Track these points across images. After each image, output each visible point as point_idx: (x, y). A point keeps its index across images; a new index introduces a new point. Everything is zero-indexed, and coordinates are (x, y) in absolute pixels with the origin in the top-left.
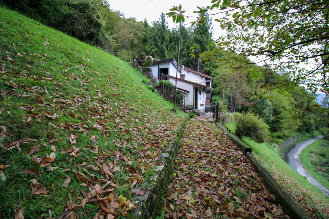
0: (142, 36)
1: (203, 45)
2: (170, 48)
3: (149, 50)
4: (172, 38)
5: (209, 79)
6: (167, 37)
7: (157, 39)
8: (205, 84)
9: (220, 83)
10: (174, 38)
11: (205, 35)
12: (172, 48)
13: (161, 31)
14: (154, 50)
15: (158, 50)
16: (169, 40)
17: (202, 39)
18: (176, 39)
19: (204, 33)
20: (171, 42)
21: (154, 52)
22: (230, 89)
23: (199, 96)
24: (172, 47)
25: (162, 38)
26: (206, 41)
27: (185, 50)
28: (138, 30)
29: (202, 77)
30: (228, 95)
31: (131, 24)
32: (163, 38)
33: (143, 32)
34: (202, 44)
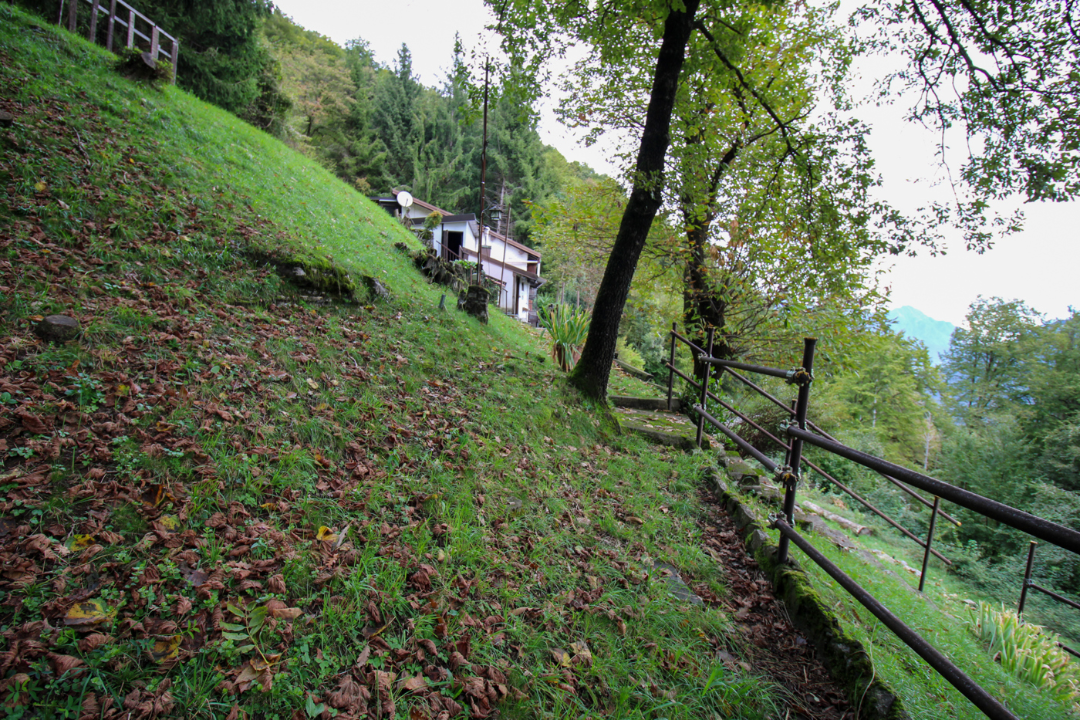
0: (347, 111)
1: (515, 160)
2: (427, 153)
3: (366, 153)
4: (431, 126)
5: (536, 258)
6: (418, 124)
7: (390, 122)
8: (525, 268)
9: (554, 263)
10: (437, 127)
11: (520, 133)
12: (431, 156)
13: (402, 99)
14: (381, 155)
15: (390, 155)
16: (423, 132)
17: (513, 142)
18: (442, 131)
19: (517, 125)
20: (428, 138)
21: (380, 160)
22: (574, 280)
23: (521, 292)
24: (433, 153)
25: (404, 120)
26: (522, 150)
27: (467, 167)
28: (333, 88)
29: (522, 252)
30: (571, 294)
31: (312, 68)
32: (407, 123)
33: (348, 98)
34: (514, 156)
